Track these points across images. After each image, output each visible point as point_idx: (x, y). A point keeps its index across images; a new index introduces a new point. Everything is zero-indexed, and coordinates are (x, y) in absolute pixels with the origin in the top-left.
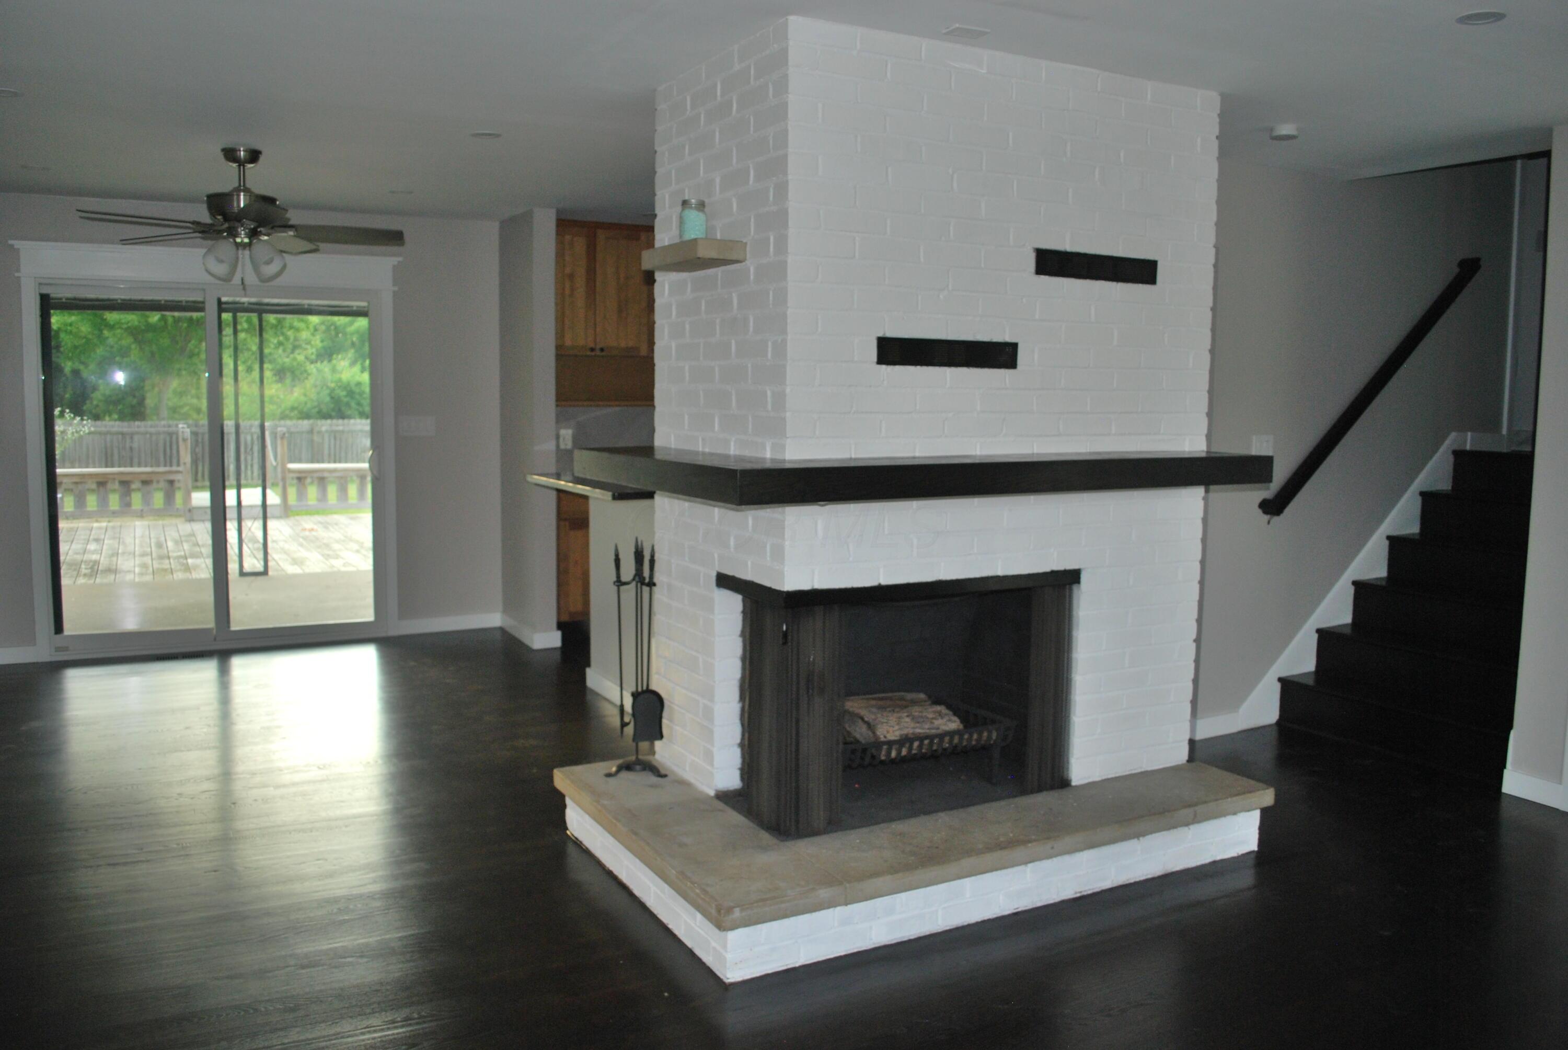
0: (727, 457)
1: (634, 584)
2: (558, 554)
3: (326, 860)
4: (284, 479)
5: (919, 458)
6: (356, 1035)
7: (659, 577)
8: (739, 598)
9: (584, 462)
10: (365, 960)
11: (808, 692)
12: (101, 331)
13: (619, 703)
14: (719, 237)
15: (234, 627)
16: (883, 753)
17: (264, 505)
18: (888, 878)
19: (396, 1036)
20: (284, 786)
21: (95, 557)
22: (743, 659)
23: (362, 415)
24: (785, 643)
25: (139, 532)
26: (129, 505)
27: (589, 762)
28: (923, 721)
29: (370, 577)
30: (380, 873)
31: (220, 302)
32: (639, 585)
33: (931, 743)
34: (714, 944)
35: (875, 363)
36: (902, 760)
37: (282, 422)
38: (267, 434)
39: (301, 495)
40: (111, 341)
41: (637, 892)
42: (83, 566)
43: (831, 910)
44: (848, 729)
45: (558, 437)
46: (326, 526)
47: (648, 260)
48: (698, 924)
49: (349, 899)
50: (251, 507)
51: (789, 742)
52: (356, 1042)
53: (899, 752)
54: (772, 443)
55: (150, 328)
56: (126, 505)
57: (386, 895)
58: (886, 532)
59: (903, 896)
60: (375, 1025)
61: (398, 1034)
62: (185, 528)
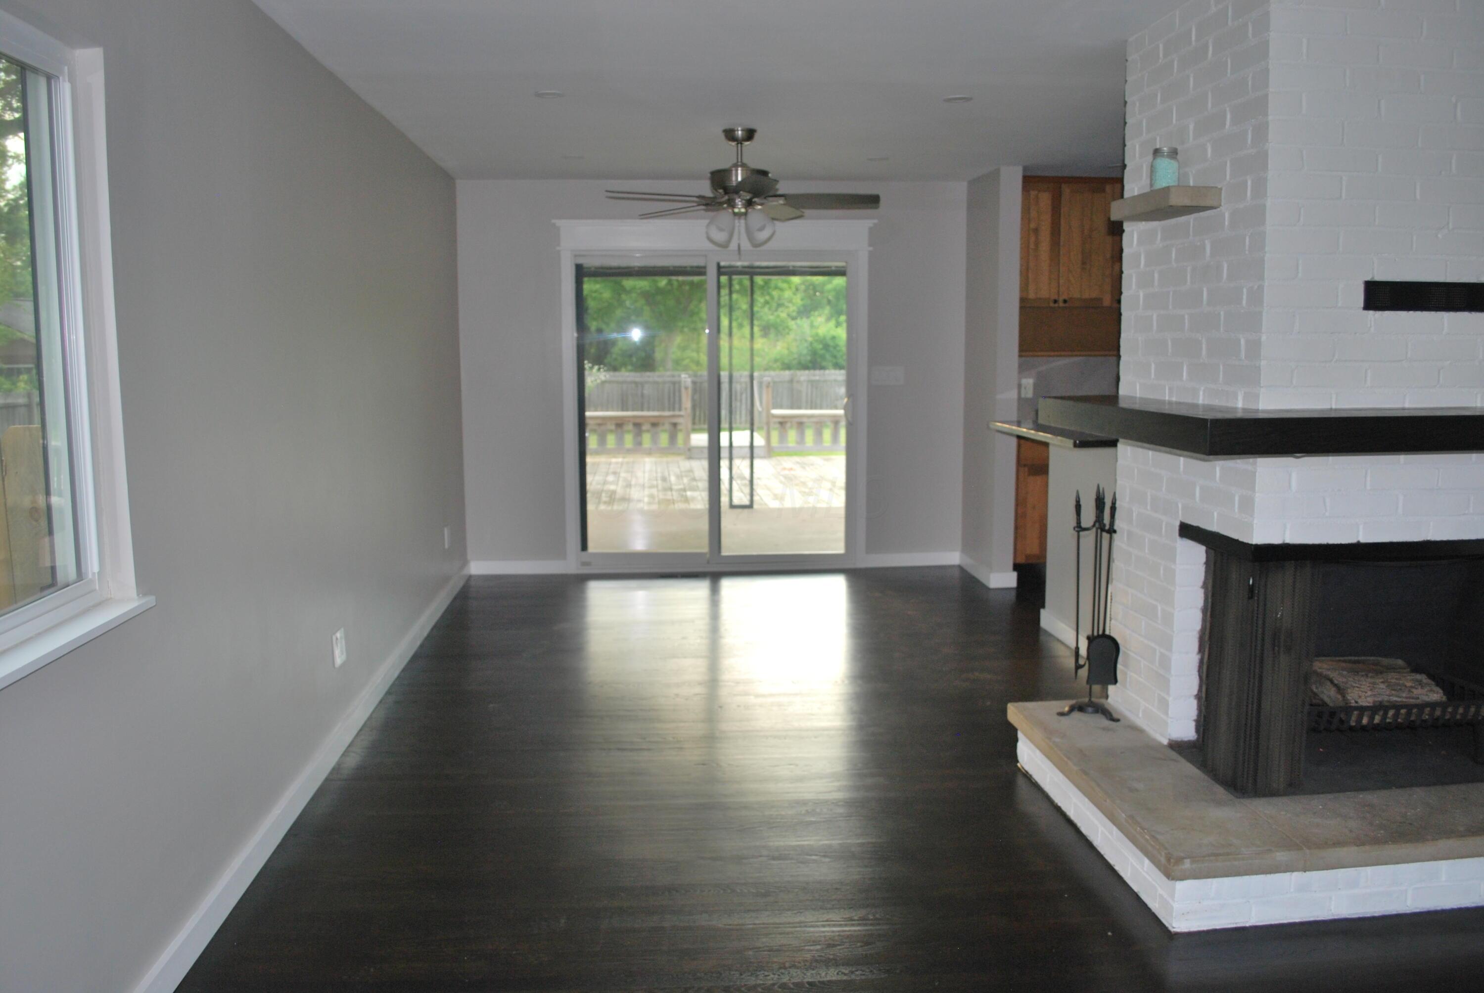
0: (1196, 406)
1: (1094, 530)
2: (1017, 500)
3: (797, 765)
4: (768, 424)
5: (1409, 409)
6: (817, 926)
7: (1118, 524)
8: (1203, 548)
9: (1049, 411)
10: (827, 860)
11: (1274, 649)
12: (620, 295)
13: (1073, 645)
14: (1191, 184)
15: (725, 553)
16: (1354, 718)
17: (752, 446)
18: (1354, 849)
19: (852, 933)
20: (763, 696)
21: (612, 487)
22: (1204, 611)
23: (837, 366)
24: (1251, 597)
25: (648, 467)
26: (639, 444)
27: (1042, 699)
28: (1400, 689)
29: (842, 512)
30: (844, 783)
31: (719, 267)
32: (1099, 531)
33: (1409, 713)
34: (1160, 891)
35: (1362, 310)
36: (1376, 728)
37: (767, 373)
38: (755, 383)
39: (783, 438)
40: (628, 303)
41: (1084, 830)
42: (604, 495)
43: (1288, 874)
44: (1315, 690)
45: (1020, 386)
46: (803, 466)
47: (1116, 211)
48: (1145, 869)
49: (817, 803)
50: (741, 447)
51: (1251, 699)
52: (817, 933)
53: (1372, 718)
54: (1245, 393)
55: (660, 291)
56: (638, 443)
57: (849, 803)
58: (1368, 487)
59: (1369, 870)
60: (834, 919)
61: (855, 931)
62: (685, 464)
